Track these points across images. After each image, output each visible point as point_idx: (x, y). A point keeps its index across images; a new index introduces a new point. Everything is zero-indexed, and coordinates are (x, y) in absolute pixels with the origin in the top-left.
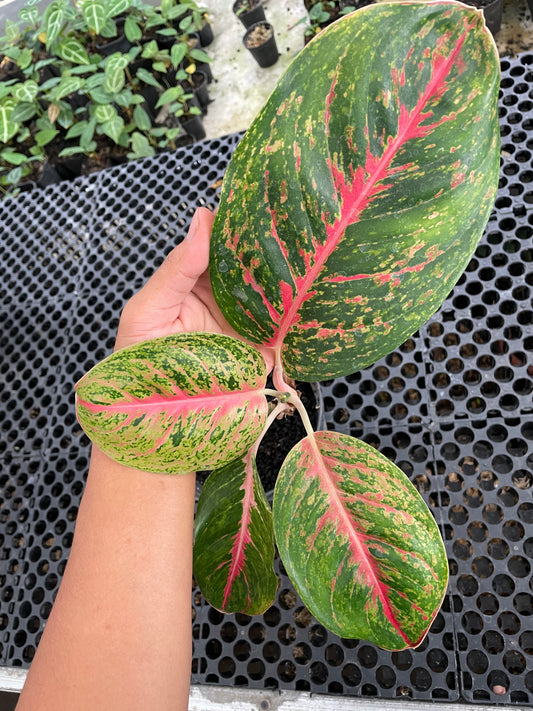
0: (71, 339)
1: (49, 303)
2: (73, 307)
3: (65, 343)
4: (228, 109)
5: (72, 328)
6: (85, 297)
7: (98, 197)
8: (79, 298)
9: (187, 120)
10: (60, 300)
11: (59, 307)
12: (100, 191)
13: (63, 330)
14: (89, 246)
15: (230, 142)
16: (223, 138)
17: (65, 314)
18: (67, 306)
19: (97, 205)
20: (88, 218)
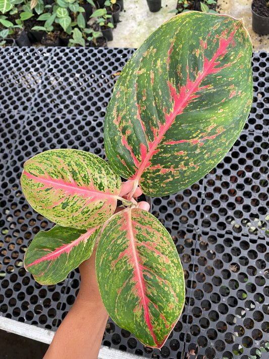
0: (20, 137)
1: (12, 113)
2: (25, 119)
3: (17, 138)
4: (127, 29)
5: (22, 131)
6: (32, 115)
7: (50, 61)
8: (29, 115)
9: (105, 29)
10: (18, 113)
11: (17, 117)
12: (52, 58)
13: (17, 130)
14: (40, 87)
15: (128, 52)
16: (125, 49)
17: (19, 122)
18: (22, 117)
19: (49, 66)
20: (43, 72)
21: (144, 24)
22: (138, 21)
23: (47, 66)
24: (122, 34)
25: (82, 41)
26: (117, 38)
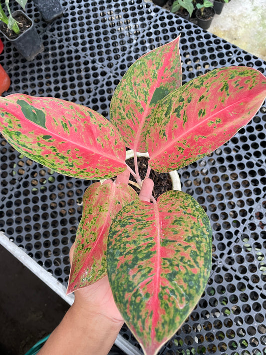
21: (260, 12)
22: (254, 5)
24: (232, 11)
26: (225, 14)
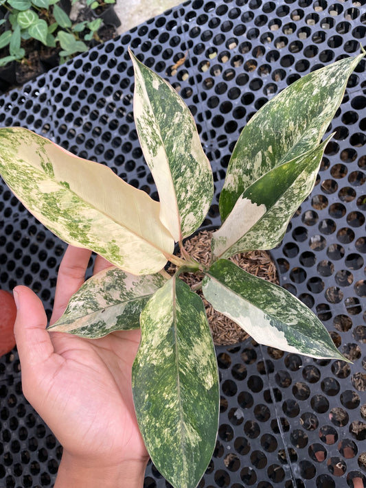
7: (53, 99)
9: (102, 11)
12: (53, 92)
15: (176, 16)
16: (167, 13)
19: (55, 107)
20: (49, 122)
23: (50, 109)
25: (80, 45)
